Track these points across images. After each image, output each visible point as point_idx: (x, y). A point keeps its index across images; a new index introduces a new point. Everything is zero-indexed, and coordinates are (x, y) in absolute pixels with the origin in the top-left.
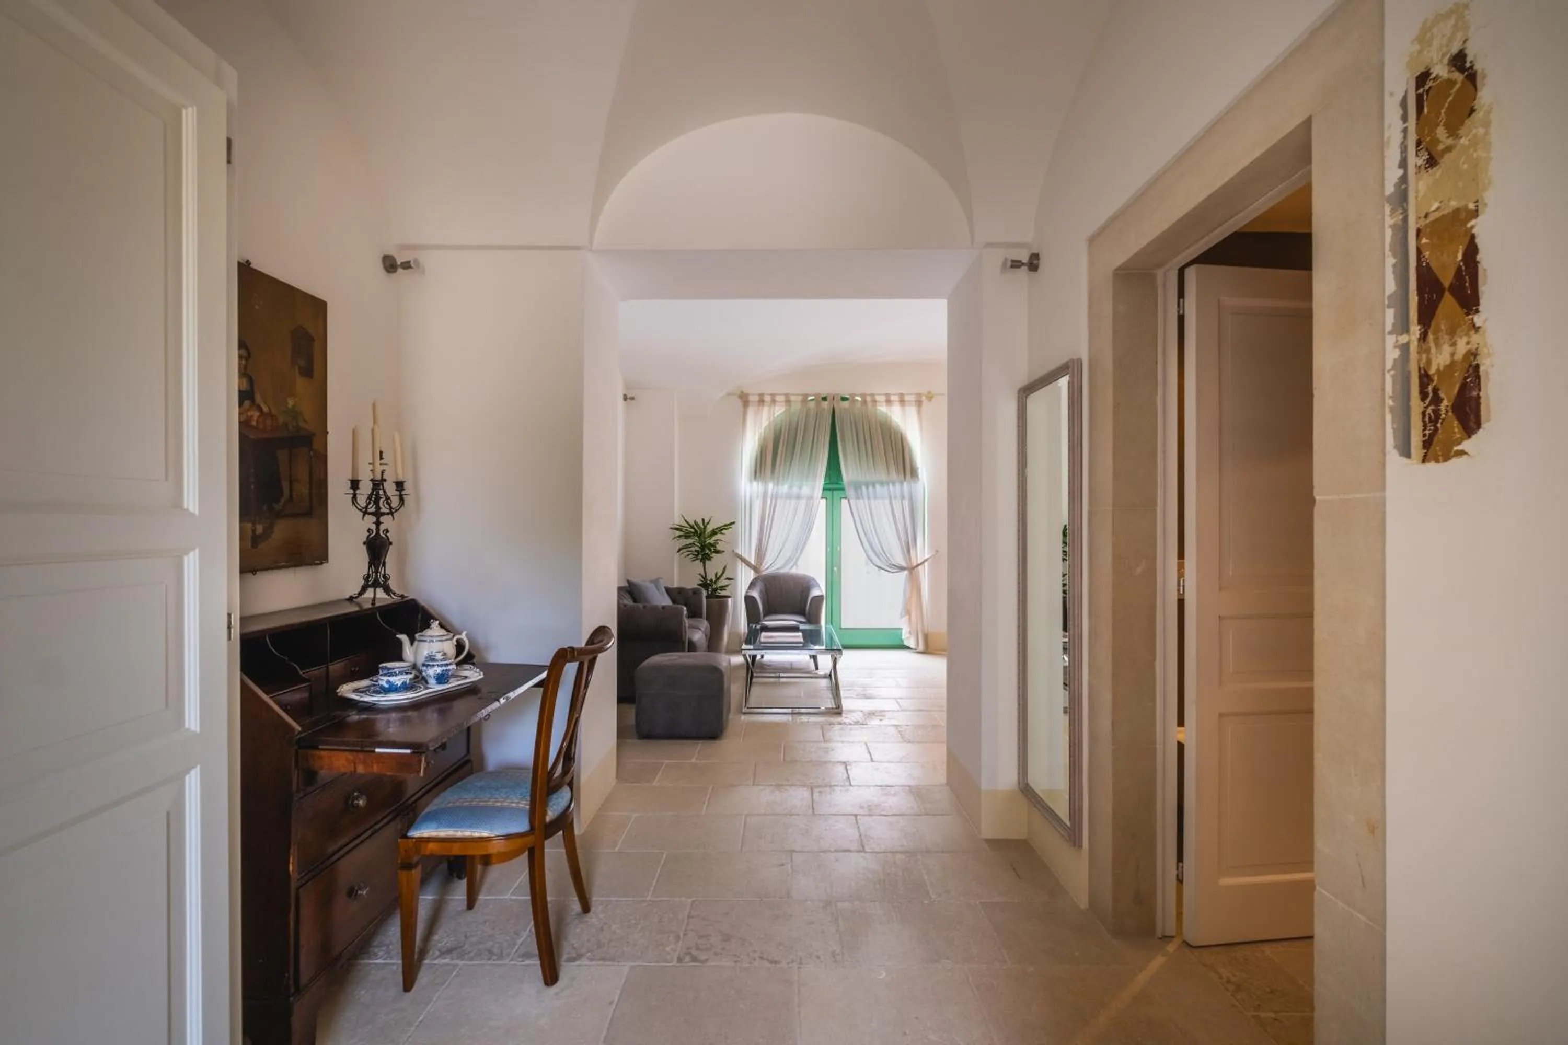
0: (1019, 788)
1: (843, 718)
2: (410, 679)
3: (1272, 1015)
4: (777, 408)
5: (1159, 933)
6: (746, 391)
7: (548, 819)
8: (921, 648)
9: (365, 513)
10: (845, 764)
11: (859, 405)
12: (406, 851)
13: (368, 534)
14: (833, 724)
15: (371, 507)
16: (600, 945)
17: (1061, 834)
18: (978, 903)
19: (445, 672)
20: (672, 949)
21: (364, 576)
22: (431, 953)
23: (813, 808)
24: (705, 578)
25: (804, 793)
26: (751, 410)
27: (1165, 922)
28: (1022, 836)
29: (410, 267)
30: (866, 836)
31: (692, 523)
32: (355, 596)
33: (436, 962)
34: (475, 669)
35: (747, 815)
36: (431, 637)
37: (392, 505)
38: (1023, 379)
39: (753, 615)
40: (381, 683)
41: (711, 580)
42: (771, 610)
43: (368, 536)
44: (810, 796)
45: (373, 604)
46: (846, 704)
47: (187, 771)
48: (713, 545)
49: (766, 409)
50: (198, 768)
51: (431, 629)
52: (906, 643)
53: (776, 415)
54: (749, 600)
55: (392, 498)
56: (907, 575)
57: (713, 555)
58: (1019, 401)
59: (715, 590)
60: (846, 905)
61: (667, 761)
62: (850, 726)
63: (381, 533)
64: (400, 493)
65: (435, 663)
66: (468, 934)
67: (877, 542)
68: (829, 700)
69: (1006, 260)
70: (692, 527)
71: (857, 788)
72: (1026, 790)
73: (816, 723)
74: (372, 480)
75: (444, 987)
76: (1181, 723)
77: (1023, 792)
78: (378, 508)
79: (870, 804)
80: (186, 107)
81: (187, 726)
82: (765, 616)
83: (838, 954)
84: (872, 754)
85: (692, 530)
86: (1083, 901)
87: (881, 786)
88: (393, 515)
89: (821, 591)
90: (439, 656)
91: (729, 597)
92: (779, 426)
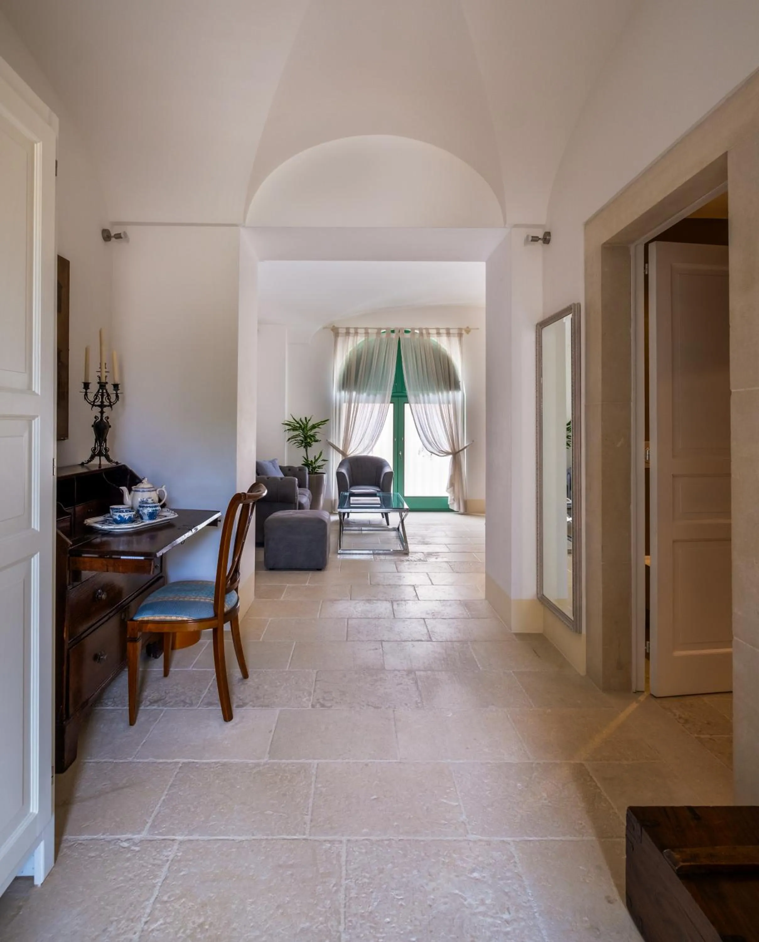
0: (538, 598)
1: (409, 557)
2: (134, 515)
3: (708, 736)
4: (359, 338)
5: (634, 689)
6: (336, 325)
7: (225, 610)
8: (462, 511)
9: (93, 405)
10: (414, 587)
11: (417, 336)
12: (132, 629)
13: (95, 420)
14: (403, 561)
15: (98, 402)
16: (258, 698)
17: (567, 626)
18: (511, 671)
19: (154, 511)
20: (307, 700)
21: (92, 448)
22: (143, 703)
23: (394, 614)
24: (307, 460)
25: (388, 605)
26: (340, 340)
27: (638, 682)
28: (541, 631)
29: (121, 237)
30: (433, 632)
31: (298, 420)
32: (85, 462)
33: (148, 708)
34: (171, 511)
35: (348, 619)
36: (143, 488)
37: (111, 400)
38: (539, 318)
39: (342, 486)
40: (115, 517)
41: (312, 461)
42: (355, 483)
43: (95, 421)
44: (391, 606)
45: (100, 467)
46: (411, 548)
47: (32, 556)
48: (313, 436)
49: (351, 338)
50: (38, 554)
51: (143, 483)
52: (451, 507)
53: (358, 343)
54: (339, 475)
55: (111, 395)
56: (452, 457)
57: (313, 443)
58: (536, 332)
59: (314, 468)
60: (422, 673)
61: (288, 585)
62: (415, 563)
63: (104, 418)
64: (117, 392)
65: (149, 505)
66: (167, 692)
67: (430, 435)
68: (399, 545)
69: (528, 236)
70: (298, 423)
71: (423, 602)
72: (542, 599)
73: (391, 560)
74: (98, 383)
75: (157, 722)
76: (648, 553)
77: (540, 601)
78: (102, 402)
79: (433, 611)
80: (36, 143)
81: (33, 527)
82: (350, 487)
83: (419, 703)
84: (432, 580)
85: (298, 425)
86: (582, 670)
87: (440, 600)
88: (111, 407)
89: (391, 469)
90: (150, 501)
91: (324, 473)
92: (360, 350)
